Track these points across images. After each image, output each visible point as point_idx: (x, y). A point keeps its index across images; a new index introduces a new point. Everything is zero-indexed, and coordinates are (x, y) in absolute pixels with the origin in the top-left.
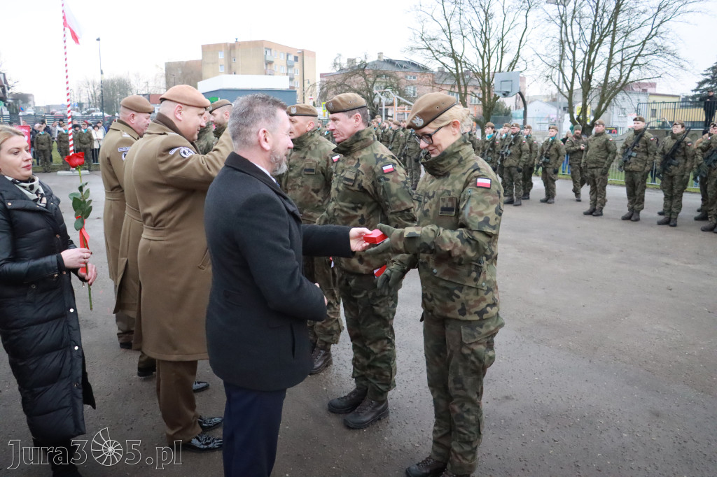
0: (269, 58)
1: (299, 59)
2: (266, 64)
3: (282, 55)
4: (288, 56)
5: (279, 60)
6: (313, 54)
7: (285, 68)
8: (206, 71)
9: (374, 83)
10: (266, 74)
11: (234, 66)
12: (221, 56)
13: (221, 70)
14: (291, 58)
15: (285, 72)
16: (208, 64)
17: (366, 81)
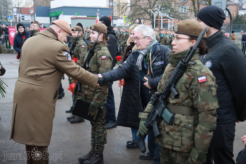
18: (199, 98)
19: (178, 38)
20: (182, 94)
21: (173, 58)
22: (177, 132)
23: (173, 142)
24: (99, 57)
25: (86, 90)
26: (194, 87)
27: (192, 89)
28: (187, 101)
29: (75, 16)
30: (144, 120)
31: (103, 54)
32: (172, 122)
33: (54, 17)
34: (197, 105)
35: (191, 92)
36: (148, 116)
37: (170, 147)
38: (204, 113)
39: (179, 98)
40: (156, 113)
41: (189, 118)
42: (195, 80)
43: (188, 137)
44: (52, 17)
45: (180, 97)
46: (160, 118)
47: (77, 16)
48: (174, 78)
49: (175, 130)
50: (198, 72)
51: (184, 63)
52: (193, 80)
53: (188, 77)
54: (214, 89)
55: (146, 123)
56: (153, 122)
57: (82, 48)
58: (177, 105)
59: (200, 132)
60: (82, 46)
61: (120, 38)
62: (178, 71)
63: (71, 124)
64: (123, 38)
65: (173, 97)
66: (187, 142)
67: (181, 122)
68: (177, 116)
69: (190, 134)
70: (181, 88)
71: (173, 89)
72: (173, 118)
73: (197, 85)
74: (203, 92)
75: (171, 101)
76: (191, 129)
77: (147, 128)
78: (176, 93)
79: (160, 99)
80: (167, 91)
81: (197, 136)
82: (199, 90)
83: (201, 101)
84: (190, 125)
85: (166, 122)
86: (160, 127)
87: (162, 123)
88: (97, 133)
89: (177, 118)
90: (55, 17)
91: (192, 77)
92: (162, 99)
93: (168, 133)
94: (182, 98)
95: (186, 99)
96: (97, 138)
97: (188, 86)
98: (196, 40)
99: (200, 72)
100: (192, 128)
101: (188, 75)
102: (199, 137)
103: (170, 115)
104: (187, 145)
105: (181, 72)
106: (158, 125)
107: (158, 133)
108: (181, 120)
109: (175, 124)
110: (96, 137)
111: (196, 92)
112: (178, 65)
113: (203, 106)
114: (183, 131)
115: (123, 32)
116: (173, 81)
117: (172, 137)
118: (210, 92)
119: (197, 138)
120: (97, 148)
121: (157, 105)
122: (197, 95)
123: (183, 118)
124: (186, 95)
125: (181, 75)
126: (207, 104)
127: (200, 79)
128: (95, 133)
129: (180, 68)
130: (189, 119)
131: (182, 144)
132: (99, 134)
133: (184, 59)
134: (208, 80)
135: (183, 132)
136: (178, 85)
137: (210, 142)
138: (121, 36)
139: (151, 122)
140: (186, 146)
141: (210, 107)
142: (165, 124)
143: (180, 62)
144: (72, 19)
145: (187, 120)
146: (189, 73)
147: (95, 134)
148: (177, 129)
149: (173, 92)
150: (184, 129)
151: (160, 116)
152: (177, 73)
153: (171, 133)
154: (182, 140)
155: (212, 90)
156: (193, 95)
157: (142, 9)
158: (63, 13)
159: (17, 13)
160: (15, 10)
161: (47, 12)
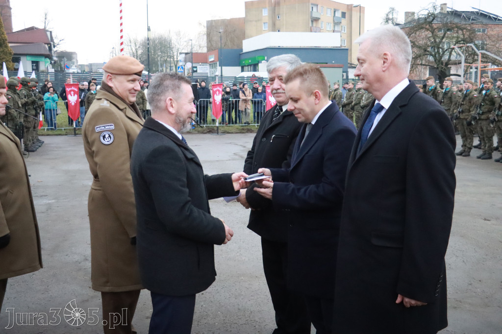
0: (315, 15)
1: (347, 15)
2: (312, 21)
3: (329, 11)
4: (335, 12)
5: (326, 17)
6: (362, 9)
7: (332, 24)
8: (249, 29)
9: (443, 38)
10: (311, 31)
11: (277, 23)
12: (265, 13)
13: (265, 27)
14: (339, 14)
15: (332, 29)
16: (251, 21)
17: (434, 36)
33: (249, 67)
44: (246, 66)
61: (464, 103)
64: (470, 102)
90: (251, 65)
115: (470, 89)
138: (467, 98)
157: (419, 47)
158: (266, 58)
159: (186, 61)
160: (181, 57)
161: (237, 58)
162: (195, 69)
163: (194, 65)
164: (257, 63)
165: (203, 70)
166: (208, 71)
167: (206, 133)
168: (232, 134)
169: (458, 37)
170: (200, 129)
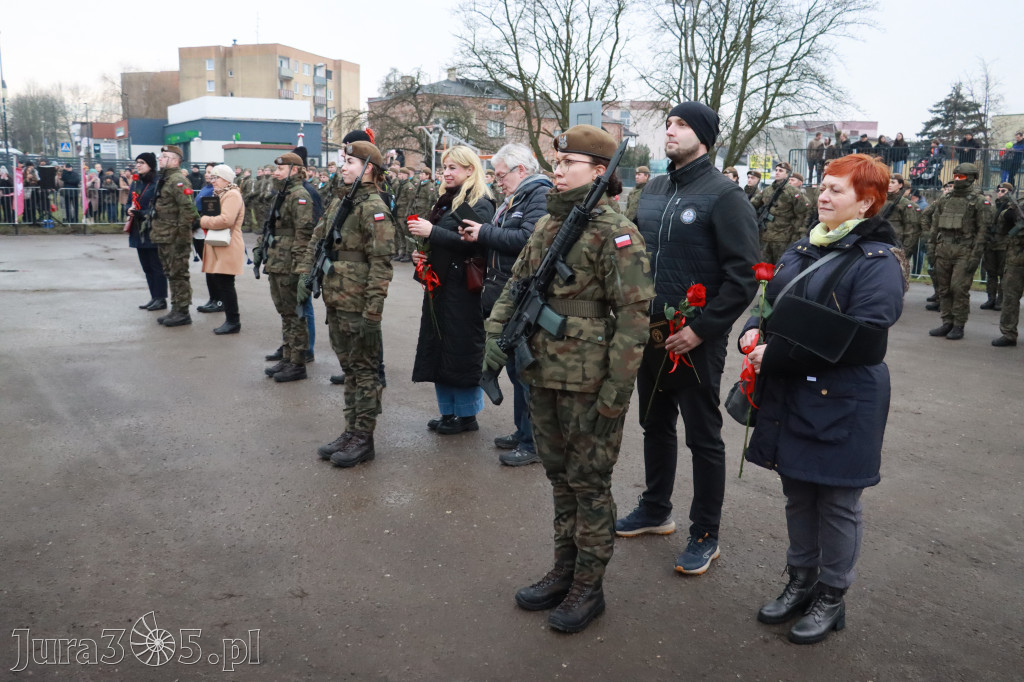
0: (285, 72)
1: (333, 74)
2: (281, 82)
3: (307, 67)
4: (315, 70)
5: (302, 76)
6: (355, 68)
7: (311, 88)
8: (186, 88)
10: (280, 97)
11: (229, 82)
12: (210, 67)
13: (211, 88)
14: (321, 73)
15: (311, 94)
16: (188, 78)
18: (619, 278)
19: (569, 162)
20: (580, 275)
21: (557, 203)
22: (574, 353)
23: (565, 375)
24: (368, 216)
25: (334, 292)
26: (607, 257)
27: (603, 262)
28: (591, 289)
29: (232, 142)
30: (495, 335)
31: (378, 210)
32: (561, 334)
34: (613, 294)
35: (600, 268)
36: (505, 327)
37: (559, 387)
38: (628, 308)
39: (575, 283)
40: (524, 319)
41: (596, 323)
42: (608, 245)
43: (596, 363)
45: (577, 280)
46: (533, 329)
47: (238, 143)
48: (563, 243)
49: (569, 351)
50: (614, 228)
51: (584, 211)
52: (604, 244)
53: (592, 237)
54: (646, 261)
55: (501, 342)
56: (518, 338)
57: (300, 204)
58: (571, 297)
59: (621, 347)
60: (301, 201)
62: (572, 228)
63: (278, 384)
65: (561, 282)
66: (593, 371)
67: (581, 332)
68: (571, 320)
69: (599, 357)
70: (579, 262)
71: (561, 266)
72: (564, 325)
73: (613, 253)
74: (626, 267)
75: (558, 291)
76: (601, 346)
77: (505, 352)
78: (570, 274)
79: (532, 288)
80: (548, 271)
81: (613, 355)
82: (616, 262)
83: (623, 285)
84: (600, 338)
85: (549, 334)
86: (534, 348)
87: (540, 338)
88: (360, 390)
89: (572, 326)
91: (603, 238)
92: (536, 288)
93: (553, 358)
94: (581, 283)
95: (589, 284)
96: (360, 401)
97: (594, 257)
98: (606, 166)
99: (618, 227)
100: (604, 343)
101: (592, 234)
102: (618, 358)
103: (558, 319)
104: (595, 378)
105: (577, 230)
106: (530, 342)
107: (531, 359)
108: (581, 328)
109: (569, 337)
110: (358, 398)
111: (611, 266)
112: (571, 215)
113: (625, 295)
114: (585, 351)
116: (560, 248)
117: (563, 365)
118: (640, 266)
119: (614, 359)
120: (361, 424)
121: (525, 301)
122: (614, 272)
123: (585, 324)
124: (588, 275)
125: (577, 237)
126: (636, 291)
127: (618, 240)
128: (353, 391)
129: (575, 222)
130: (596, 326)
131: (585, 378)
132: (366, 392)
133: (584, 203)
134: (634, 243)
135: (587, 353)
136: (572, 257)
137: (639, 366)
139: (513, 338)
140: (592, 381)
141: (638, 296)
142: (547, 340)
143: (575, 209)
144: (226, 149)
145: (592, 328)
146: (595, 231)
147: (354, 394)
148: (573, 348)
149: (562, 271)
150: (588, 345)
151: (533, 323)
152: (569, 232)
153: (560, 357)
154: (584, 370)
155: (642, 263)
156: (604, 273)
157: (401, 126)
158: (200, 134)
159: (82, 135)
160: (75, 129)
161: (160, 132)
162: (97, 148)
163: (97, 142)
164: (187, 140)
165: (109, 149)
166: (116, 153)
167: (68, 234)
168: (106, 236)
169: (449, 114)
170: (62, 228)
